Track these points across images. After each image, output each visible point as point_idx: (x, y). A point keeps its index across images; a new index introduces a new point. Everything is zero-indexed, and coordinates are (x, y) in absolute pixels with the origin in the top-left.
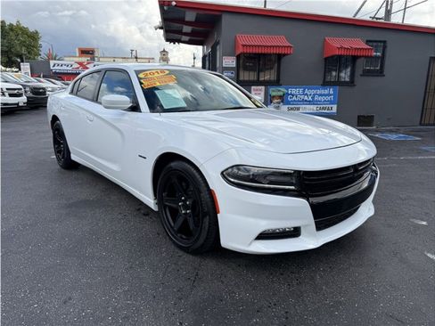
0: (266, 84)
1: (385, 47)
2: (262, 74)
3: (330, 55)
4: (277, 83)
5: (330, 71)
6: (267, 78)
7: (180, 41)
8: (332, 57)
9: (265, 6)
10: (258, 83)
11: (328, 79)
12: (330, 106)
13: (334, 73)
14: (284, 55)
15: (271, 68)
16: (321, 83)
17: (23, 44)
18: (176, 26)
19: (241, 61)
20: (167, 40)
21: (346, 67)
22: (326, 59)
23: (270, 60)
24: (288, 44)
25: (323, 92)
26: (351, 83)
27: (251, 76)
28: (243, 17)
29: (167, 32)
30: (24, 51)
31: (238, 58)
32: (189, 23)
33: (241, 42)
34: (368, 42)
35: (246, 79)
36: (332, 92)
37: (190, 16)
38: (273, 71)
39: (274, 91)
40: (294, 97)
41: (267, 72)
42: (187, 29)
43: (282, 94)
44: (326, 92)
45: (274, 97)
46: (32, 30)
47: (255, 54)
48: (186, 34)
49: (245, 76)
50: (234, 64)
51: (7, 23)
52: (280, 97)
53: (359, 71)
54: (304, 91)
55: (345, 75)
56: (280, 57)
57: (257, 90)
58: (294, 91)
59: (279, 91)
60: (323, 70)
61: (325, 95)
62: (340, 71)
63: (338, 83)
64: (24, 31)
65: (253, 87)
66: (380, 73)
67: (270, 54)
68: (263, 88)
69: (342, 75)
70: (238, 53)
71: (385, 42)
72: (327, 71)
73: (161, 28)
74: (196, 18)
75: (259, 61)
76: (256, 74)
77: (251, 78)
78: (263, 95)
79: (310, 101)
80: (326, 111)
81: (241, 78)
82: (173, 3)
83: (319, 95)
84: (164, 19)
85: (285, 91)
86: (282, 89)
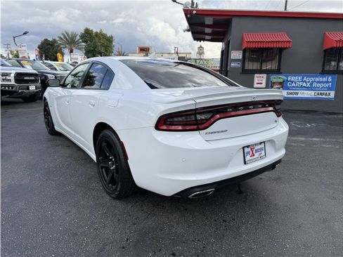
0: (268, 72)
2: (264, 64)
3: (329, 47)
4: (278, 71)
5: (329, 61)
6: (269, 67)
7: (204, 40)
8: (332, 49)
9: (285, 9)
10: (261, 71)
11: (327, 68)
12: (328, 92)
13: (333, 63)
14: (285, 48)
15: (273, 59)
16: (320, 71)
17: (102, 45)
18: (199, 29)
19: (247, 54)
20: (195, 39)
22: (325, 51)
23: (272, 53)
24: (288, 39)
25: (321, 79)
27: (255, 66)
29: (193, 33)
30: (102, 50)
31: (244, 51)
32: (208, 26)
33: (247, 39)
35: (250, 68)
36: (330, 79)
37: (209, 21)
38: (274, 62)
39: (274, 78)
40: (293, 84)
41: (269, 63)
42: (208, 30)
43: (281, 80)
44: (325, 79)
45: (274, 83)
46: (109, 35)
47: (258, 48)
48: (208, 34)
49: (249, 66)
50: (241, 57)
51: (94, 31)
52: (280, 83)
54: (303, 79)
56: (281, 50)
57: (260, 77)
58: (293, 79)
59: (280, 78)
60: (323, 59)
61: (323, 82)
62: (339, 61)
63: (337, 72)
64: (104, 36)
65: (256, 75)
67: (272, 48)
68: (265, 75)
70: (244, 48)
72: (326, 61)
73: (188, 31)
74: (214, 22)
75: (262, 53)
76: (259, 64)
77: (255, 68)
78: (264, 82)
79: (308, 87)
80: (324, 97)
81: (246, 68)
82: (195, 12)
83: (317, 82)
84: (189, 24)
85: (285, 78)
86: (282, 77)
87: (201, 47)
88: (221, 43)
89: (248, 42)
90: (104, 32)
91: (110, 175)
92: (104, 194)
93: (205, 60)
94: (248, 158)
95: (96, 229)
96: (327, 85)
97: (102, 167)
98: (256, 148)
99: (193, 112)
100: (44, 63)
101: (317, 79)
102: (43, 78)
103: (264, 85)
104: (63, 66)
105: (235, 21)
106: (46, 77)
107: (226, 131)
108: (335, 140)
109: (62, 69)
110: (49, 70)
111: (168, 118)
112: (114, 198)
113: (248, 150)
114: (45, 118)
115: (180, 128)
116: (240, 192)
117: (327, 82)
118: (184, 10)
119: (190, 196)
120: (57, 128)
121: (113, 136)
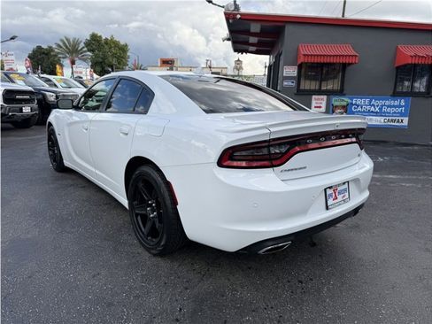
0: (329, 93)
2: (324, 84)
3: (402, 63)
4: (341, 92)
5: (402, 81)
6: (330, 87)
7: (247, 52)
8: (405, 65)
9: (343, 16)
10: (319, 92)
11: (399, 89)
12: (400, 118)
13: (407, 83)
14: (349, 64)
15: (335, 78)
16: (391, 93)
17: (114, 55)
18: (242, 37)
19: (303, 70)
20: (235, 51)
21: (422, 76)
22: (398, 68)
23: (334, 70)
24: (354, 53)
25: (392, 103)
26: (428, 94)
27: (313, 85)
28: (308, 27)
29: (234, 43)
30: (114, 62)
31: (300, 67)
32: (254, 35)
33: (303, 52)
35: (307, 88)
36: (403, 103)
37: (255, 28)
38: (336, 81)
39: (336, 101)
40: (359, 109)
41: (330, 82)
42: (253, 40)
43: (345, 104)
44: (396, 103)
45: (336, 107)
46: (122, 43)
47: (317, 63)
48: (253, 45)
49: (307, 85)
50: (295, 74)
51: (104, 38)
52: (344, 107)
54: (370, 102)
55: (420, 85)
56: (344, 66)
57: (319, 99)
58: (359, 101)
59: (343, 100)
60: (394, 79)
61: (395, 107)
62: (414, 81)
63: (412, 94)
64: (116, 44)
65: (314, 97)
67: (334, 64)
68: (325, 97)
69: (417, 85)
70: (299, 62)
72: (398, 80)
73: (228, 39)
74: (261, 29)
75: (322, 70)
76: (318, 83)
77: (313, 88)
78: (324, 105)
79: (377, 112)
80: (395, 124)
81: (302, 87)
82: (239, 16)
83: (388, 106)
84: (231, 31)
85: (349, 101)
86: (346, 99)
87: (239, 60)
88: (268, 56)
89: (305, 55)
90: (116, 39)
91: (149, 225)
92: (141, 250)
93: (245, 77)
94: (330, 202)
95: (137, 297)
96: (399, 110)
97: (137, 215)
98: (339, 189)
99: (267, 144)
100: (39, 77)
101: (387, 103)
102: (40, 97)
103: (323, 109)
104: (65, 81)
105: (289, 29)
106: (44, 96)
107: (305, 168)
108: (414, 177)
109: (65, 85)
110: (46, 86)
111: (234, 152)
112: (155, 255)
113: (330, 192)
114: (50, 150)
115: (244, 164)
116: (314, 245)
117: (400, 106)
118: (225, 14)
119: (261, 252)
120: (67, 163)
121: (155, 175)
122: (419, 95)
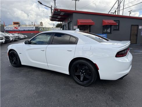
1: (119, 22)
11: (104, 32)
13: (105, 30)
14: (92, 25)
15: (88, 29)
16: (102, 33)
20: (51, 20)
21: (109, 28)
22: (103, 26)
23: (87, 27)
24: (93, 22)
26: (110, 33)
31: (78, 26)
34: (114, 21)
36: (105, 36)
37: (62, 14)
42: (59, 17)
48: (58, 19)
50: (77, 28)
53: (112, 29)
55: (109, 31)
56: (90, 26)
62: (107, 29)
63: (107, 33)
66: (118, 30)
69: (108, 30)
71: (119, 21)
72: (104, 29)
74: (64, 14)
75: (84, 27)
82: (59, 10)
87: (41, 22)
89: (81, 23)
122: (108, 33)
